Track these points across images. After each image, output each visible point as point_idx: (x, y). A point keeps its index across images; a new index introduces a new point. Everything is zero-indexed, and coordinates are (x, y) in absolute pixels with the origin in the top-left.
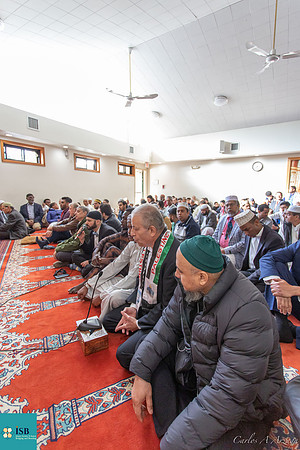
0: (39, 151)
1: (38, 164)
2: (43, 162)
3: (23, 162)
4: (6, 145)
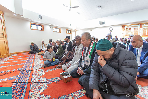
0: (42, 26)
1: (42, 30)
2: (43, 30)
3: (37, 30)
4: (32, 24)
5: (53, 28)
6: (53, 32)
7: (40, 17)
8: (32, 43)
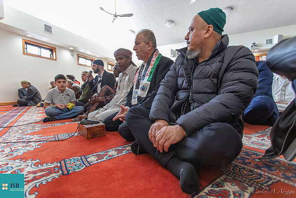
0: (52, 50)
1: (51, 58)
2: (54, 58)
3: (40, 56)
4: (26, 43)
5: (79, 56)
6: (79, 64)
7: (48, 29)
8: (23, 83)
